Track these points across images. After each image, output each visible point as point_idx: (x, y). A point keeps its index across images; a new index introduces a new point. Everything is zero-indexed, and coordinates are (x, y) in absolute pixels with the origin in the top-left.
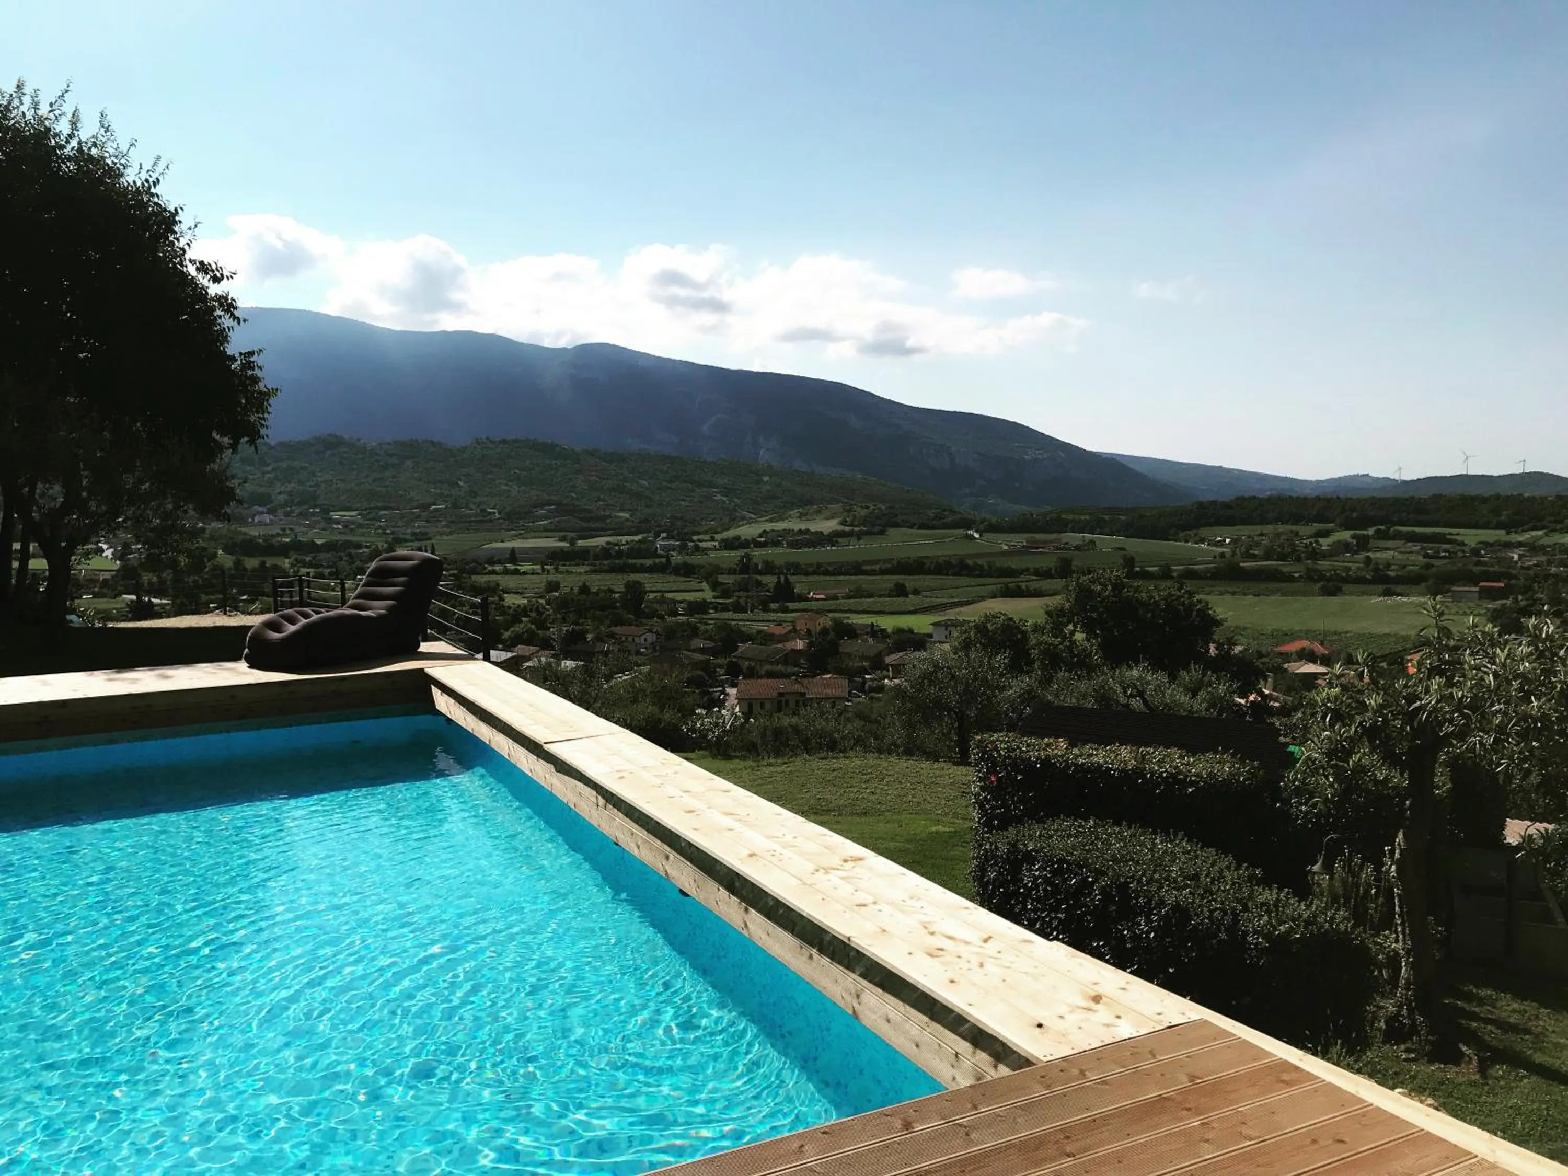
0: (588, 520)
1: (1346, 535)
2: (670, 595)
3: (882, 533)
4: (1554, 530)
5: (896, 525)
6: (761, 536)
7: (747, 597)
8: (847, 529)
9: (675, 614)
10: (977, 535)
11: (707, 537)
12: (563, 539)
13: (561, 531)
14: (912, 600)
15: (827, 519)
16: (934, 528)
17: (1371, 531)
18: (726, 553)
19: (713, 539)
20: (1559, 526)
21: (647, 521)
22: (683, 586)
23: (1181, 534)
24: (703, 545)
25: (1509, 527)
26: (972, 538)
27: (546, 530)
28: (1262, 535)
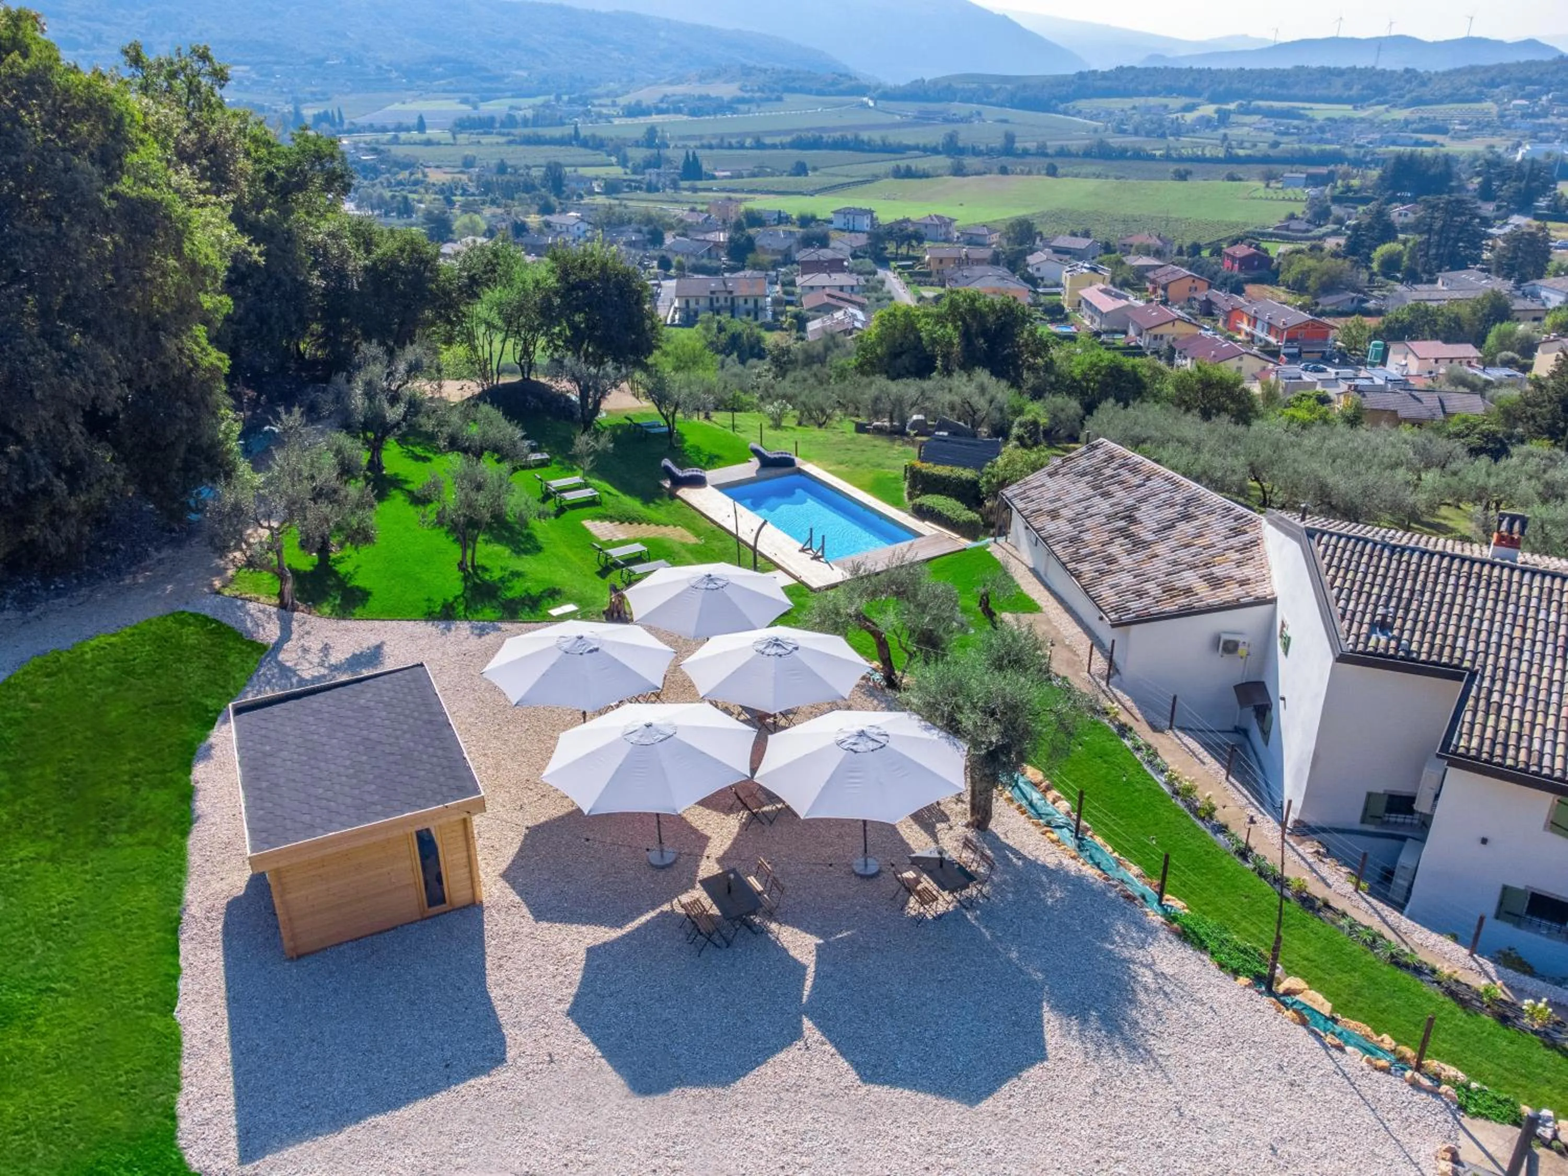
0: (484, 79)
1: (1208, 110)
2: (582, 171)
3: (779, 99)
4: (1394, 106)
5: (793, 90)
6: (662, 101)
7: (658, 175)
8: (747, 95)
9: (591, 192)
10: (871, 104)
11: (608, 101)
12: (465, 101)
13: (462, 91)
14: (813, 179)
15: (726, 82)
16: (830, 94)
17: (1232, 106)
18: (629, 121)
19: (614, 104)
20: (1401, 101)
21: (545, 81)
22: (591, 159)
23: (1062, 107)
24: (605, 111)
25: (1356, 102)
26: (865, 106)
27: (445, 91)
28: (1134, 108)
